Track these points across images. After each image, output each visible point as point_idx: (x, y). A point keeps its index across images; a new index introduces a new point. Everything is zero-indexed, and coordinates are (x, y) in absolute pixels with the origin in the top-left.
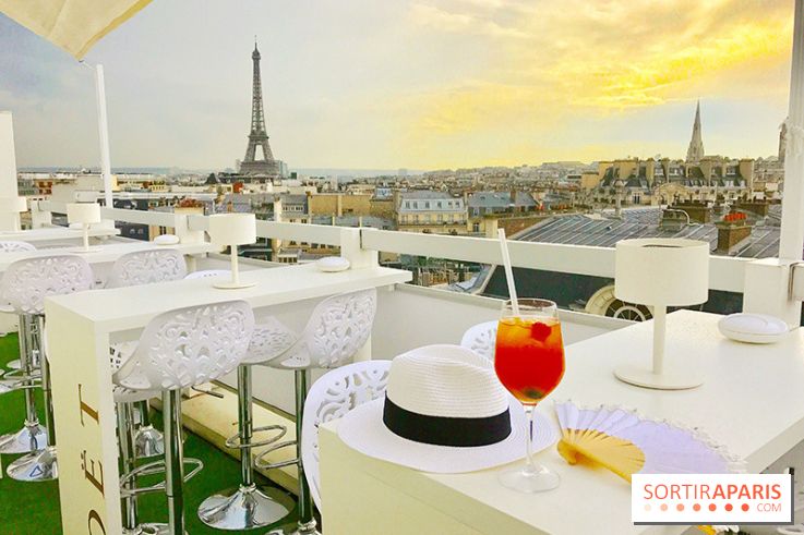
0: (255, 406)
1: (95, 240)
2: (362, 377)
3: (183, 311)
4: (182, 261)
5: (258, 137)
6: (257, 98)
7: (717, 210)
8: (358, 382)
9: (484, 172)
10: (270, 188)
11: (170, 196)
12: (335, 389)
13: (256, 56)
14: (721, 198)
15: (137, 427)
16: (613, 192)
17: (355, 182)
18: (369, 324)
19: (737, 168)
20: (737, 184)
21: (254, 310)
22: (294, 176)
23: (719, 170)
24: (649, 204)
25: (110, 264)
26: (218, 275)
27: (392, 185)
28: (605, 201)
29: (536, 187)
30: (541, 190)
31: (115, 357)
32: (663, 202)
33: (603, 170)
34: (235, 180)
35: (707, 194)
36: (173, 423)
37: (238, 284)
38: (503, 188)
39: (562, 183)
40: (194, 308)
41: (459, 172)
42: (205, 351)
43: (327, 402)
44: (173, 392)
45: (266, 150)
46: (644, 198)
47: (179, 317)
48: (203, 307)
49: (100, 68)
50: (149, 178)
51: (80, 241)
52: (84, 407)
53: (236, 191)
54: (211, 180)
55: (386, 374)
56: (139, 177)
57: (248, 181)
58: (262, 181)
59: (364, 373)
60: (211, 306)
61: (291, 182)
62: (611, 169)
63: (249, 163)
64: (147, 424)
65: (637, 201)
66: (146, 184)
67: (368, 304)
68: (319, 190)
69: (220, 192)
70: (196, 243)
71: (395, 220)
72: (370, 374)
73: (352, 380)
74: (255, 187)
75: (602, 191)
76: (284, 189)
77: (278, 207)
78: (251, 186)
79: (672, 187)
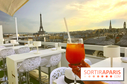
0: (42, 72)
1: (15, 45)
2: (60, 70)
3: (29, 58)
4: (29, 49)
5: (41, 27)
6: (41, 21)
7: (115, 37)
8: (59, 71)
9: (77, 32)
10: (43, 35)
11: (28, 37)
12: (55, 73)
13: (41, 15)
14: (115, 35)
15: (22, 76)
16: (98, 34)
17: (57, 34)
18: (60, 59)
19: (117, 30)
20: (117, 32)
21: (41, 57)
22: (47, 33)
23: (114, 30)
24: (103, 36)
25: (17, 50)
26: (35, 51)
27: (62, 34)
28: (96, 36)
29: (85, 34)
30: (86, 34)
31: (18, 65)
32: (106, 36)
33: (96, 31)
34: (38, 34)
35: (113, 34)
36: (28, 75)
37: (38, 53)
38: (80, 34)
39: (89, 33)
40: (31, 58)
41: (73, 32)
42: (33, 65)
43: (54, 75)
44: (28, 72)
45: (43, 29)
46: (103, 35)
47: (29, 59)
48: (32, 58)
49: (16, 18)
50: (24, 34)
51: (12, 46)
52: (13, 75)
53: (38, 36)
54: (34, 34)
55: (64, 69)
56: (23, 34)
57: (40, 34)
58: (42, 34)
59: (60, 69)
60: (34, 57)
61: (47, 34)
62: (97, 31)
63: (40, 31)
64: (24, 76)
65: (102, 36)
66: (24, 35)
67: (60, 56)
68: (51, 35)
69: (35, 36)
70: (31, 46)
71: (63, 40)
72: (61, 70)
73: (58, 71)
74: (41, 35)
75: (96, 34)
76: (45, 35)
77: (45, 38)
78: (40, 35)
79: (107, 33)
